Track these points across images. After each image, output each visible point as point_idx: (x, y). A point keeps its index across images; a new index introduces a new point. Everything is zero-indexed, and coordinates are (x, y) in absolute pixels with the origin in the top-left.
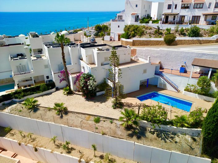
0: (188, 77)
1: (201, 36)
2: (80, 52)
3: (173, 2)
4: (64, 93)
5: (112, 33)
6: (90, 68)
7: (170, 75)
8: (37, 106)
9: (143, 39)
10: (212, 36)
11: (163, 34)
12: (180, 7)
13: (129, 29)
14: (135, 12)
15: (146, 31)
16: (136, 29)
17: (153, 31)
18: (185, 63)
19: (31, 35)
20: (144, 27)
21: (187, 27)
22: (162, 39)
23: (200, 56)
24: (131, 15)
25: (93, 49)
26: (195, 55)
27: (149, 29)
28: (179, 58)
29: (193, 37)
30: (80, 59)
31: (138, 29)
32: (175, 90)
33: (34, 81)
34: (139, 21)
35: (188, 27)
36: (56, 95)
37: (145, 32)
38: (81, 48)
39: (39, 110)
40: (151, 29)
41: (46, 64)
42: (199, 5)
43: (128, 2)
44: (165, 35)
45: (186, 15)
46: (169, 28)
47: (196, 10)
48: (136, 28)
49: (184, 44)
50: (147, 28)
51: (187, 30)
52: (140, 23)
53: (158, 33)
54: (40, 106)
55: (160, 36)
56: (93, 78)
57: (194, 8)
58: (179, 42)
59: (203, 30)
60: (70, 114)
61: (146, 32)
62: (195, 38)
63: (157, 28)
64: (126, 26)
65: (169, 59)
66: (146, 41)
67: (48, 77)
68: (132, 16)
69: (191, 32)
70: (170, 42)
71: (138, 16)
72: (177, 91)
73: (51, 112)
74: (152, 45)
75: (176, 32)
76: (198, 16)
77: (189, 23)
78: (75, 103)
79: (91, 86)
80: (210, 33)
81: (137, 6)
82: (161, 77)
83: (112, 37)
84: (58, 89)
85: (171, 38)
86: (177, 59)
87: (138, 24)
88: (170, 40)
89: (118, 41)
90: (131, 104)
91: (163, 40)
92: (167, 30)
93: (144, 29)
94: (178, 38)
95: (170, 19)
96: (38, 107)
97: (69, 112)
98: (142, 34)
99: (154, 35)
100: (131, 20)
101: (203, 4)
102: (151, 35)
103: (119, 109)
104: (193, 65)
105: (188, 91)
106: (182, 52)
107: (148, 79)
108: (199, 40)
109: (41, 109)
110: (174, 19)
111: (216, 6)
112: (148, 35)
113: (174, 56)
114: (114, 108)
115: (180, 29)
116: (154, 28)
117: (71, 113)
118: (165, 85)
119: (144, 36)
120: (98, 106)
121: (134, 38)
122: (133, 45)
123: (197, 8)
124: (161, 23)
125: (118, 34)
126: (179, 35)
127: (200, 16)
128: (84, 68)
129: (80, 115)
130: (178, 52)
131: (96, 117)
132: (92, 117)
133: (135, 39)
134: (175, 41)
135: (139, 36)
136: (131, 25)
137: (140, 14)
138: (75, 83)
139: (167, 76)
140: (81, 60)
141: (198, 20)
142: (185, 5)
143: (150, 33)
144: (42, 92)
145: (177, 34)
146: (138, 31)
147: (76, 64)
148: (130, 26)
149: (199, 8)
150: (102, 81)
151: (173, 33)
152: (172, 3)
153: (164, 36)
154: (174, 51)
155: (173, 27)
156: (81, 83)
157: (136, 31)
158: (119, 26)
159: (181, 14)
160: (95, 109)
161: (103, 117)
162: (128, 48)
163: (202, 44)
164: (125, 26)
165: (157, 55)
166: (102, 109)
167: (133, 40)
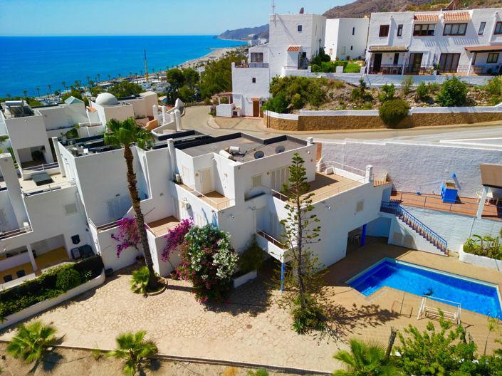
0: (472, 217)
1: (470, 103)
2: (172, 160)
3: (392, 20)
4: (135, 286)
5: (238, 97)
6: (216, 211)
7: (422, 210)
8: (55, 348)
9: (325, 112)
10: (496, 104)
11: (373, 99)
12: (411, 32)
13: (283, 87)
14: (296, 43)
15: (330, 92)
16: (305, 88)
17: (349, 91)
18: (455, 176)
19: (10, 109)
20: (324, 82)
21: (432, 82)
22: (374, 112)
23: (493, 160)
24: (287, 52)
25: (215, 154)
26: (481, 157)
27: (338, 88)
28: (438, 163)
29: (452, 106)
30: (175, 181)
31: (309, 88)
32: (439, 252)
33: (33, 251)
34: (310, 67)
35: (434, 81)
36: (109, 297)
37: (328, 95)
38: (177, 149)
39: (61, 361)
40: (341, 86)
41: (71, 200)
42: (455, 28)
43: (277, 19)
44: (380, 101)
45: (426, 52)
46: (389, 85)
47: (450, 39)
48: (305, 84)
49: (430, 125)
50: (332, 83)
51: (435, 89)
52: (312, 71)
53: (362, 96)
54: (63, 345)
55: (367, 103)
56: (226, 241)
57: (444, 35)
58: (418, 118)
59: (472, 89)
60: (168, 368)
61: (331, 95)
62: (456, 110)
63: (358, 84)
64: (275, 81)
65: (410, 166)
66: (335, 118)
67: (76, 239)
68: (289, 53)
69: (447, 94)
70: (396, 119)
71: (304, 54)
72: (443, 253)
73: (104, 365)
74: (348, 128)
75: (407, 94)
76: (454, 54)
77: (435, 71)
78: (175, 323)
79: (225, 268)
80: (489, 96)
81: (300, 28)
82: (397, 218)
83: (237, 107)
84: (111, 275)
85: (400, 111)
86: (431, 167)
87: (307, 73)
88: (395, 114)
89: (254, 116)
90: (342, 309)
91: (378, 115)
92: (386, 89)
93: (324, 88)
94: (415, 109)
95: (387, 61)
96: (59, 351)
97: (165, 360)
98: (321, 101)
99: (352, 101)
100: (288, 63)
101: (467, 24)
102: (345, 103)
103: (315, 332)
104: (484, 185)
105: (476, 254)
106: (445, 149)
107: (364, 226)
108: (467, 113)
109: (69, 355)
110: (396, 62)
111: (498, 30)
112: (337, 102)
113: (425, 160)
114: (301, 331)
115: (415, 86)
116: (349, 84)
117: (172, 364)
118: (409, 239)
119: (327, 104)
120: (249, 327)
121: (301, 110)
122: (299, 130)
123: (451, 35)
124: (366, 72)
125: (253, 99)
126: (416, 101)
127: (459, 54)
128: (189, 208)
129: (203, 367)
130: (435, 149)
131: (254, 371)
132: (239, 369)
133: (304, 112)
134: (407, 118)
135: (314, 105)
136: (289, 77)
137: (310, 49)
138: (164, 255)
139: (413, 213)
140: (176, 185)
141: (454, 63)
142: (421, 27)
143: (341, 97)
144: (65, 291)
145: (408, 100)
146: (310, 93)
147: (161, 194)
148: (286, 79)
149: (458, 34)
150: (248, 244)
151: (399, 98)
152: (389, 23)
153: (378, 103)
154: (425, 147)
155: (397, 82)
156: (194, 263)
157: (303, 93)
158: (254, 80)
159: (413, 49)
160: (242, 338)
161: (276, 368)
162: (309, 144)
163: (475, 124)
164: (273, 79)
165: (378, 157)
166: (266, 339)
167: (300, 117)
